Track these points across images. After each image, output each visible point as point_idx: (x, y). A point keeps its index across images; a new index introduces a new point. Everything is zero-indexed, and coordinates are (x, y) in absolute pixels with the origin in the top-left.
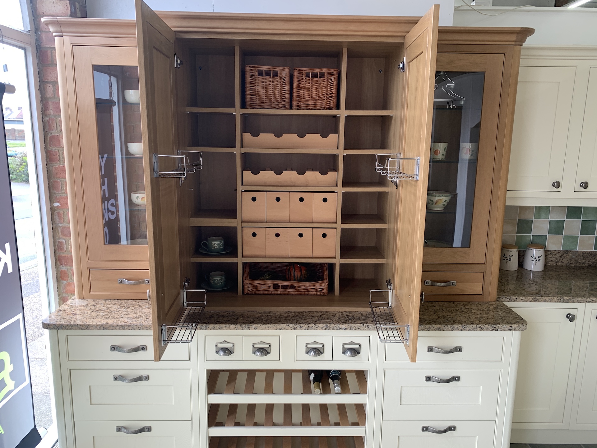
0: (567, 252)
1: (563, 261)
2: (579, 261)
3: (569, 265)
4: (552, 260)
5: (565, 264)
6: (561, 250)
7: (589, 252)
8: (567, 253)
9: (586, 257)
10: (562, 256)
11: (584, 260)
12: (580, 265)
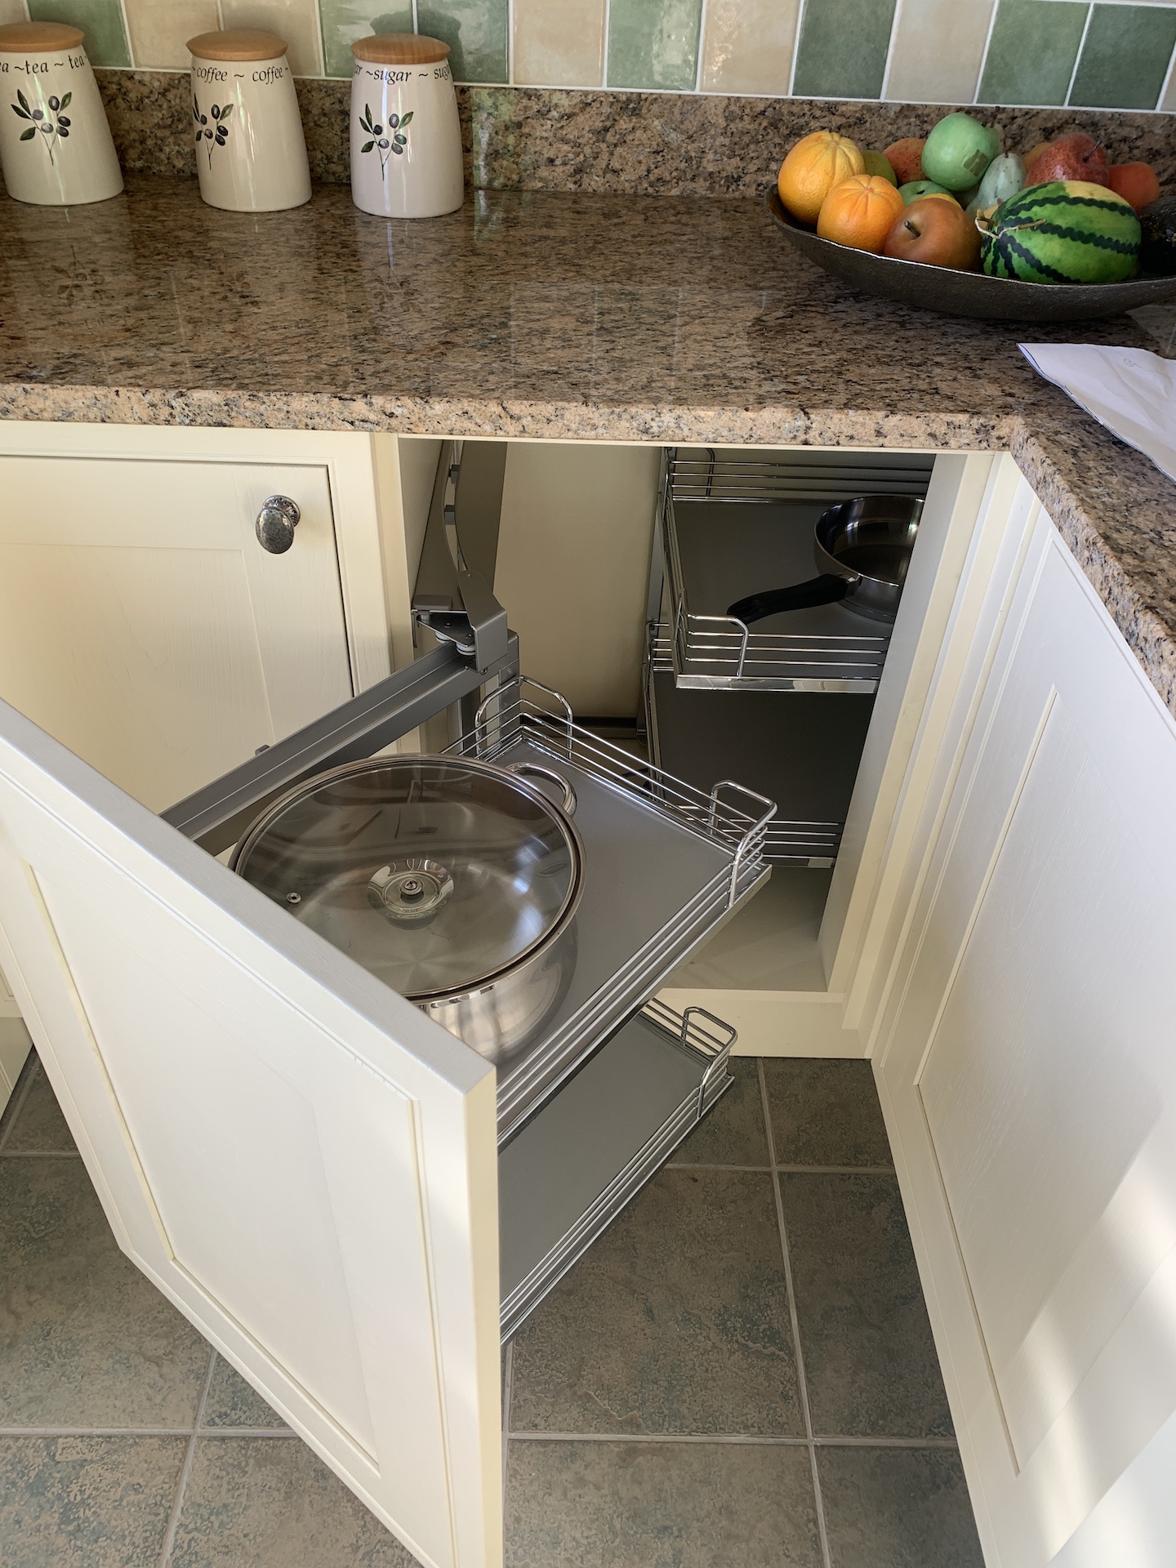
0: (632, 106)
1: (616, 164)
2: (705, 160)
3: (650, 190)
4: (551, 155)
5: (627, 180)
6: (605, 88)
7: (761, 107)
8: (636, 112)
9: (746, 139)
10: (606, 130)
11: (736, 161)
12: (711, 188)
